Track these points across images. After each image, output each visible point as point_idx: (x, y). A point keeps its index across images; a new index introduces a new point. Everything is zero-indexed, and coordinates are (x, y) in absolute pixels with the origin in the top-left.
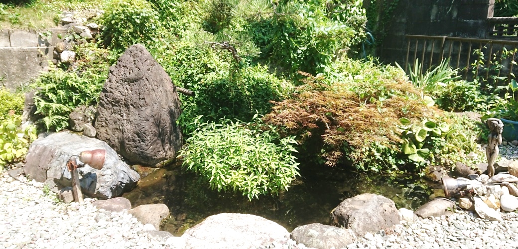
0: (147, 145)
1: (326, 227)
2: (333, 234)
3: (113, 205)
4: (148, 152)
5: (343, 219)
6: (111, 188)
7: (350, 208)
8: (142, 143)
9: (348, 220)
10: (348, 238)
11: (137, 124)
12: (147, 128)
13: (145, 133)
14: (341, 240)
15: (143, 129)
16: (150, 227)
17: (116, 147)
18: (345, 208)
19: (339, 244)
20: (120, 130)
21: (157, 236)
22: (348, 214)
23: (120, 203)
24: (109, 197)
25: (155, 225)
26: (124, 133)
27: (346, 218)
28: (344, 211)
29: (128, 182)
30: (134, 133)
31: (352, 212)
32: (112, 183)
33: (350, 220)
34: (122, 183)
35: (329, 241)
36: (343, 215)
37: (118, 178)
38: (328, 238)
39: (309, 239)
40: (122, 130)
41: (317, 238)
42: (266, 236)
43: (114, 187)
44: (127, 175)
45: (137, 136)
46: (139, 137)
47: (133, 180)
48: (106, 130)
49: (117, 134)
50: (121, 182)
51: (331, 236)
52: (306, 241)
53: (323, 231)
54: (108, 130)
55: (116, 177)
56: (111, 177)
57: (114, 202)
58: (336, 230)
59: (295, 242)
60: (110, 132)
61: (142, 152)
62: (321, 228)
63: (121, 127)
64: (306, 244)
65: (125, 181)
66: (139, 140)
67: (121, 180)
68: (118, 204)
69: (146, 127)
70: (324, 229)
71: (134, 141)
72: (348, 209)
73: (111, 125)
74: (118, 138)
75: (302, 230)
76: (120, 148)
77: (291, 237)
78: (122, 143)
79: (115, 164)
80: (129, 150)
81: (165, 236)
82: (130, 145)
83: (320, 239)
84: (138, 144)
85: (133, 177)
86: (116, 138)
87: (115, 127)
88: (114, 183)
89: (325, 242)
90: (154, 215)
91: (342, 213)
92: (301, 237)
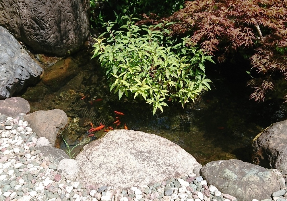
0: (48, 33)
1: (248, 167)
2: (257, 179)
3: (9, 108)
4: (49, 41)
5: (270, 154)
6: (7, 88)
7: (280, 139)
8: (41, 31)
9: (276, 158)
10: (275, 184)
11: (33, 9)
12: (45, 14)
13: (43, 20)
14: (266, 188)
15: (40, 15)
16: (44, 141)
17: (17, 32)
18: (274, 139)
19: (262, 192)
20: (17, 13)
21: (50, 155)
22: (278, 149)
23: (17, 106)
24: (8, 97)
25: (50, 139)
26: (22, 18)
27: (274, 153)
28: (272, 144)
29: (28, 78)
30: (31, 18)
31: (283, 147)
32: (7, 82)
33: (279, 158)
34: (20, 80)
35: (249, 189)
36: (271, 150)
37: (14, 75)
38: (249, 185)
39: (224, 182)
40: (20, 15)
41: (234, 183)
42: (171, 169)
43: (10, 86)
44: (25, 71)
45: (35, 23)
46: (37, 24)
47: (33, 75)
48: (4, 14)
49: (16, 18)
50: (18, 79)
51: (253, 183)
52: (220, 184)
53: (243, 174)
54: (6, 14)
55: (12, 73)
56: (6, 75)
57: (11, 104)
58: (260, 174)
59: (205, 181)
60: (8, 16)
61: (43, 41)
62: (241, 169)
63: (18, 11)
64: (220, 187)
65: (24, 78)
66: (38, 28)
67: (19, 77)
68: (15, 107)
69: (44, 12)
70: (244, 170)
71: (33, 28)
72: (278, 141)
73: (8, 8)
74: (17, 23)
75: (216, 168)
76: (21, 34)
77: (201, 173)
78: (21, 29)
79: (11, 57)
80: (30, 37)
81: (59, 156)
82: (30, 32)
83: (238, 185)
84: (38, 32)
85: (32, 72)
86: (15, 23)
87: (12, 10)
88: (10, 82)
89: (245, 190)
90: (50, 126)
91: (270, 147)
92: (214, 178)
